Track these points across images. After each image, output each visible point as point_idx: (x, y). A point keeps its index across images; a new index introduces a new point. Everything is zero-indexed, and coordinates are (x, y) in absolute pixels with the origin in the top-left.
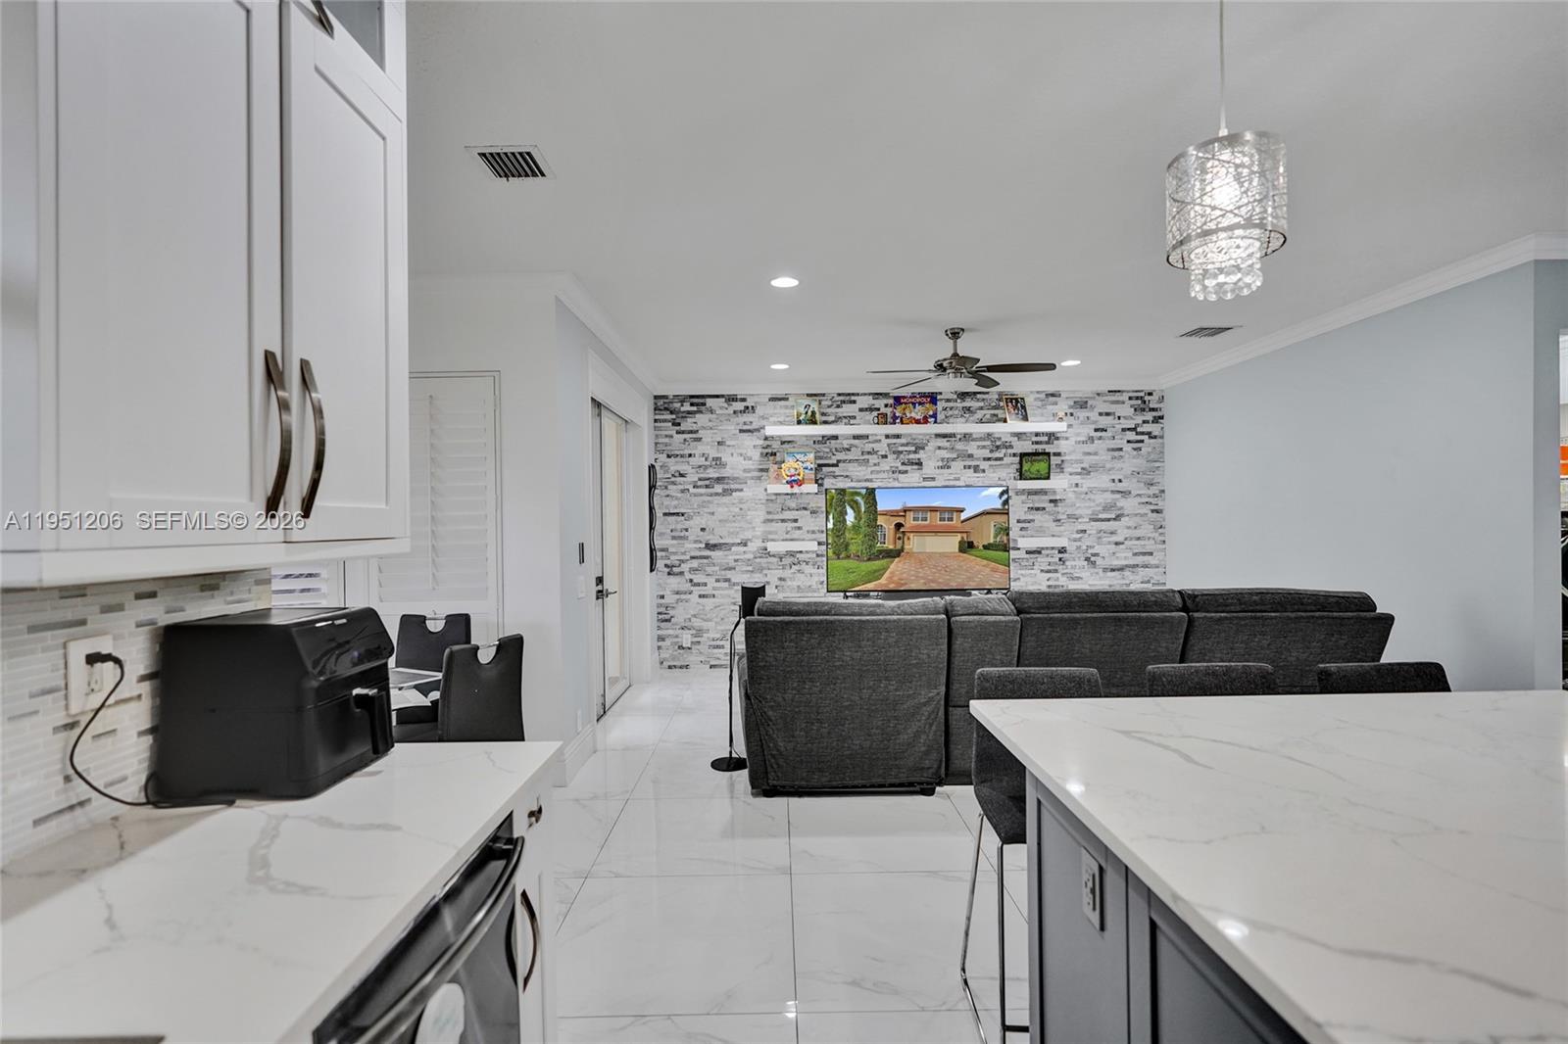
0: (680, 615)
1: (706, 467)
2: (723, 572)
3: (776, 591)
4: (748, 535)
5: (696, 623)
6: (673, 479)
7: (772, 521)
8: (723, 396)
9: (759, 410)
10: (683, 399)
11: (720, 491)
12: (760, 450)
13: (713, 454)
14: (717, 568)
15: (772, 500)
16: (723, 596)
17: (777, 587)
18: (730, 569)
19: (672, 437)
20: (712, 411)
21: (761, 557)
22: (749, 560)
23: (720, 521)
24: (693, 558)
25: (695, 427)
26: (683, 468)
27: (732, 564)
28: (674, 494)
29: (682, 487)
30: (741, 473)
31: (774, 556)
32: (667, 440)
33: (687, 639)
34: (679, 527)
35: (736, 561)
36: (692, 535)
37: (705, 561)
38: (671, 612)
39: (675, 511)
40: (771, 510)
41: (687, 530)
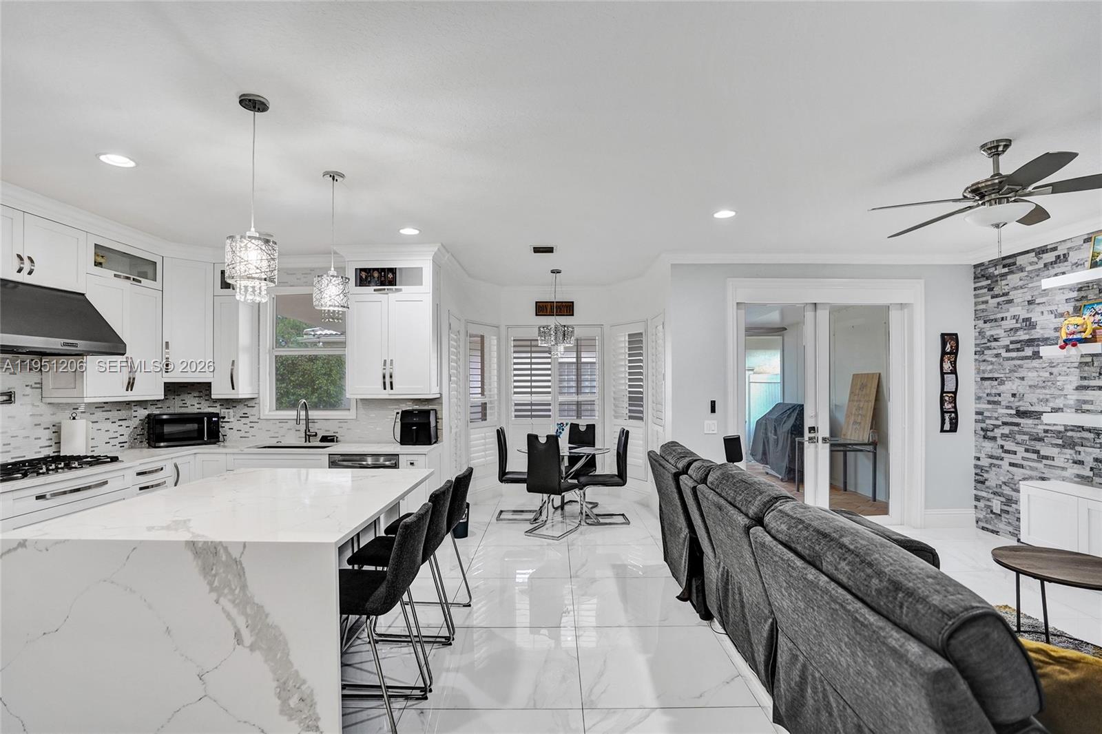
0: (993, 479)
1: (1017, 330)
2: (1033, 443)
3: (1091, 474)
4: (1059, 403)
5: (1007, 491)
6: (989, 344)
7: (1086, 388)
8: (1033, 250)
9: (1073, 257)
10: (994, 263)
11: (1030, 353)
12: (1073, 304)
13: (1024, 314)
14: (1026, 437)
15: (1086, 364)
16: (1031, 468)
17: (1092, 469)
18: (1041, 440)
19: (987, 302)
20: (1022, 269)
21: (1072, 430)
22: (1060, 432)
23: (1030, 386)
24: (1005, 424)
25: (1006, 289)
26: (999, 332)
27: (1042, 434)
28: (990, 359)
29: (995, 352)
30: (1052, 332)
31: (1089, 430)
32: (983, 306)
33: (997, 505)
34: (994, 391)
35: (1046, 431)
36: (1006, 399)
37: (1016, 428)
38: (986, 475)
39: (990, 375)
40: (1086, 375)
41: (999, 395)
